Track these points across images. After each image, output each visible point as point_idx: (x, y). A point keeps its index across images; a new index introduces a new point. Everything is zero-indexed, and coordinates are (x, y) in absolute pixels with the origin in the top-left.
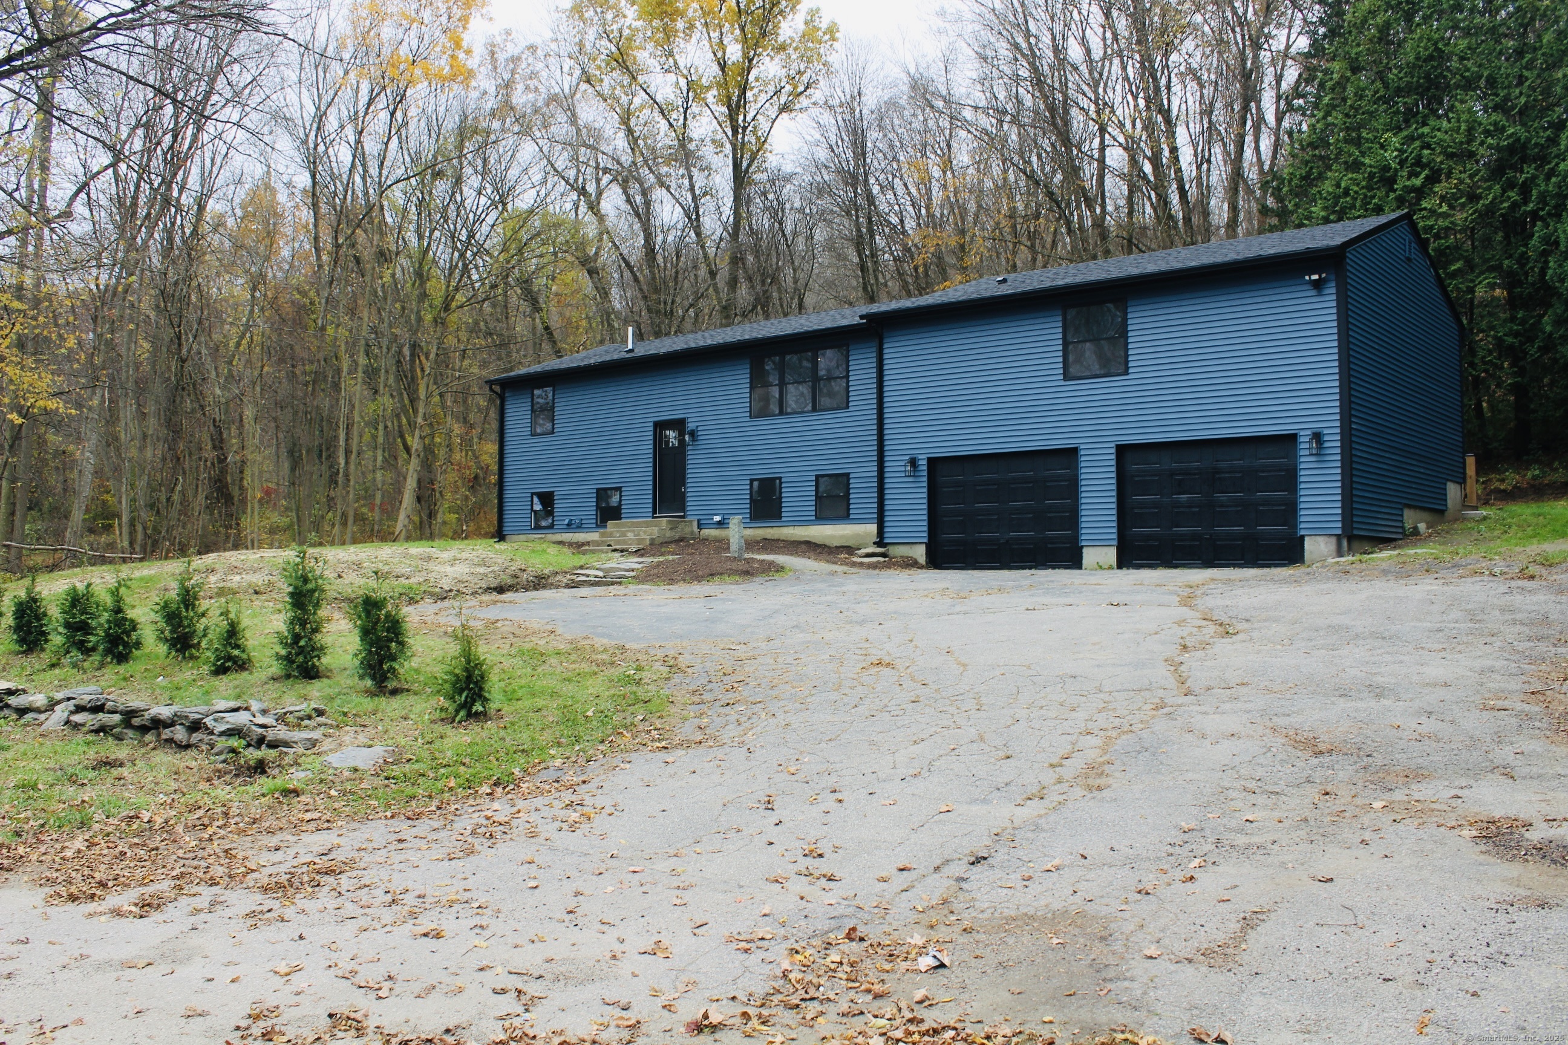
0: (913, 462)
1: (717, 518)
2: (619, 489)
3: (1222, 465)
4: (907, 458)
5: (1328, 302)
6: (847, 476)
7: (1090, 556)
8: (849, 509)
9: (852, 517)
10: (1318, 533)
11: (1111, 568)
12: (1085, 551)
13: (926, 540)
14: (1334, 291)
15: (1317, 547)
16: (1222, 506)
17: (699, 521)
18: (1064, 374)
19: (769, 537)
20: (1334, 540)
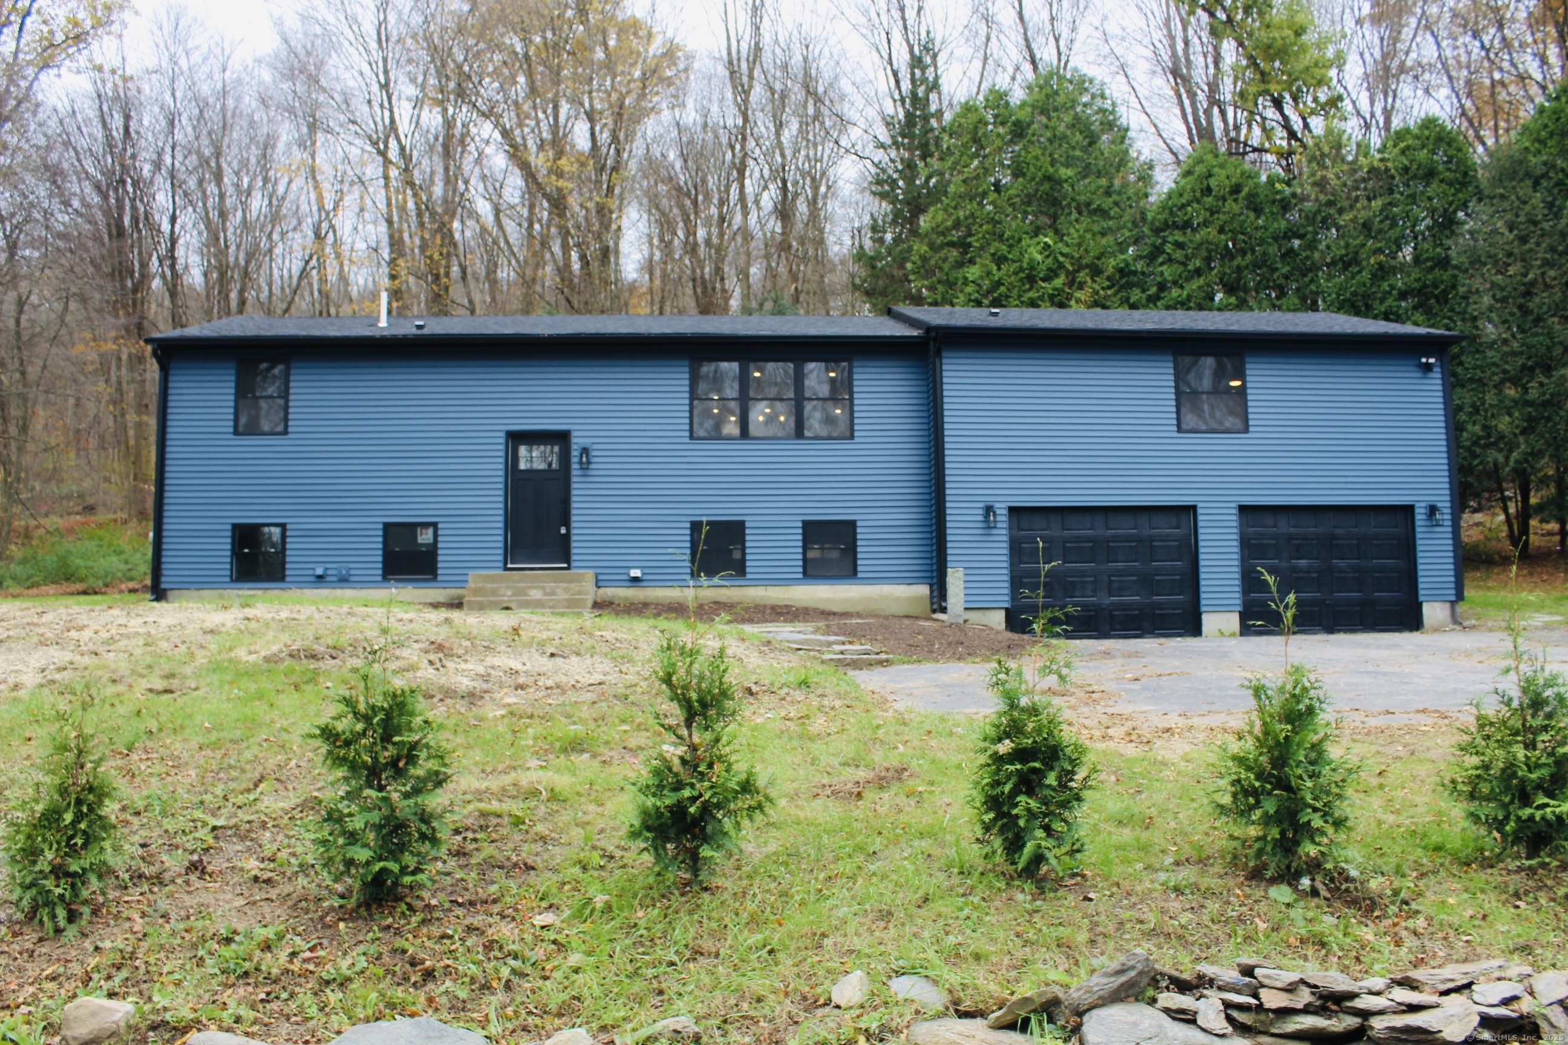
0: (989, 510)
1: (636, 573)
2: (435, 525)
3: (1339, 531)
4: (981, 505)
5: (1434, 383)
6: (852, 525)
7: (1210, 622)
8: (855, 565)
9: (860, 575)
10: (1435, 598)
11: (1233, 635)
12: (1204, 617)
13: (1006, 605)
14: (1439, 375)
15: (1433, 612)
16: (1340, 572)
17: (597, 575)
18: (1179, 426)
19: (723, 599)
20: (1447, 606)
